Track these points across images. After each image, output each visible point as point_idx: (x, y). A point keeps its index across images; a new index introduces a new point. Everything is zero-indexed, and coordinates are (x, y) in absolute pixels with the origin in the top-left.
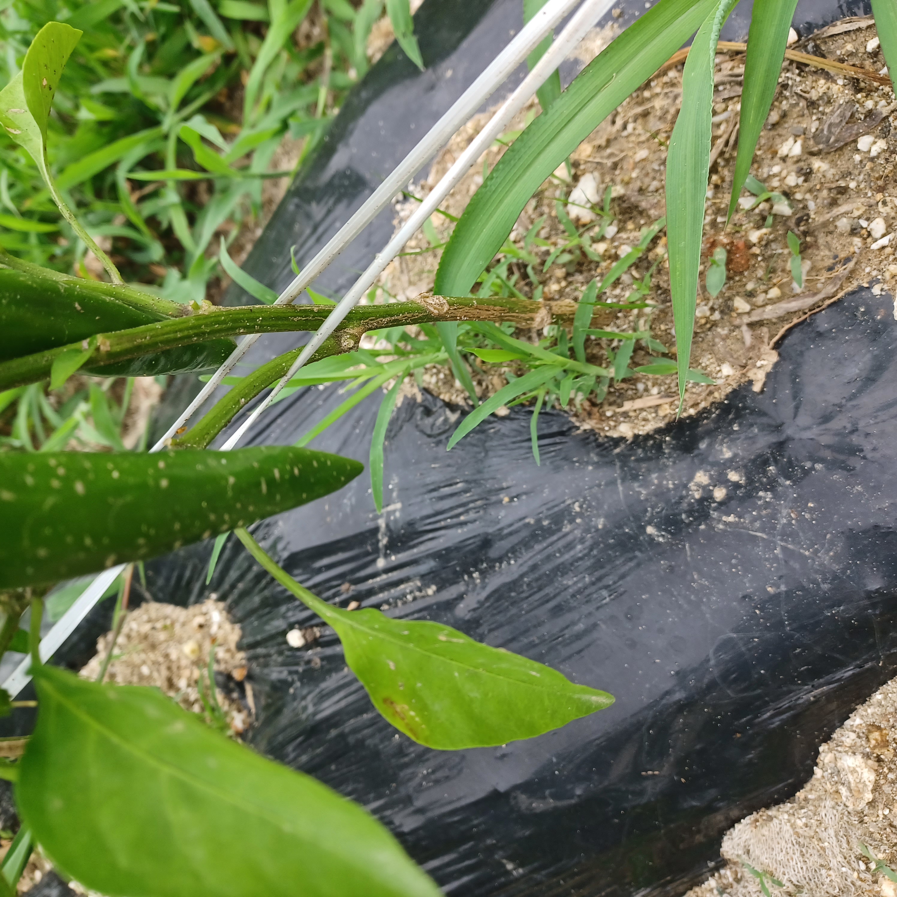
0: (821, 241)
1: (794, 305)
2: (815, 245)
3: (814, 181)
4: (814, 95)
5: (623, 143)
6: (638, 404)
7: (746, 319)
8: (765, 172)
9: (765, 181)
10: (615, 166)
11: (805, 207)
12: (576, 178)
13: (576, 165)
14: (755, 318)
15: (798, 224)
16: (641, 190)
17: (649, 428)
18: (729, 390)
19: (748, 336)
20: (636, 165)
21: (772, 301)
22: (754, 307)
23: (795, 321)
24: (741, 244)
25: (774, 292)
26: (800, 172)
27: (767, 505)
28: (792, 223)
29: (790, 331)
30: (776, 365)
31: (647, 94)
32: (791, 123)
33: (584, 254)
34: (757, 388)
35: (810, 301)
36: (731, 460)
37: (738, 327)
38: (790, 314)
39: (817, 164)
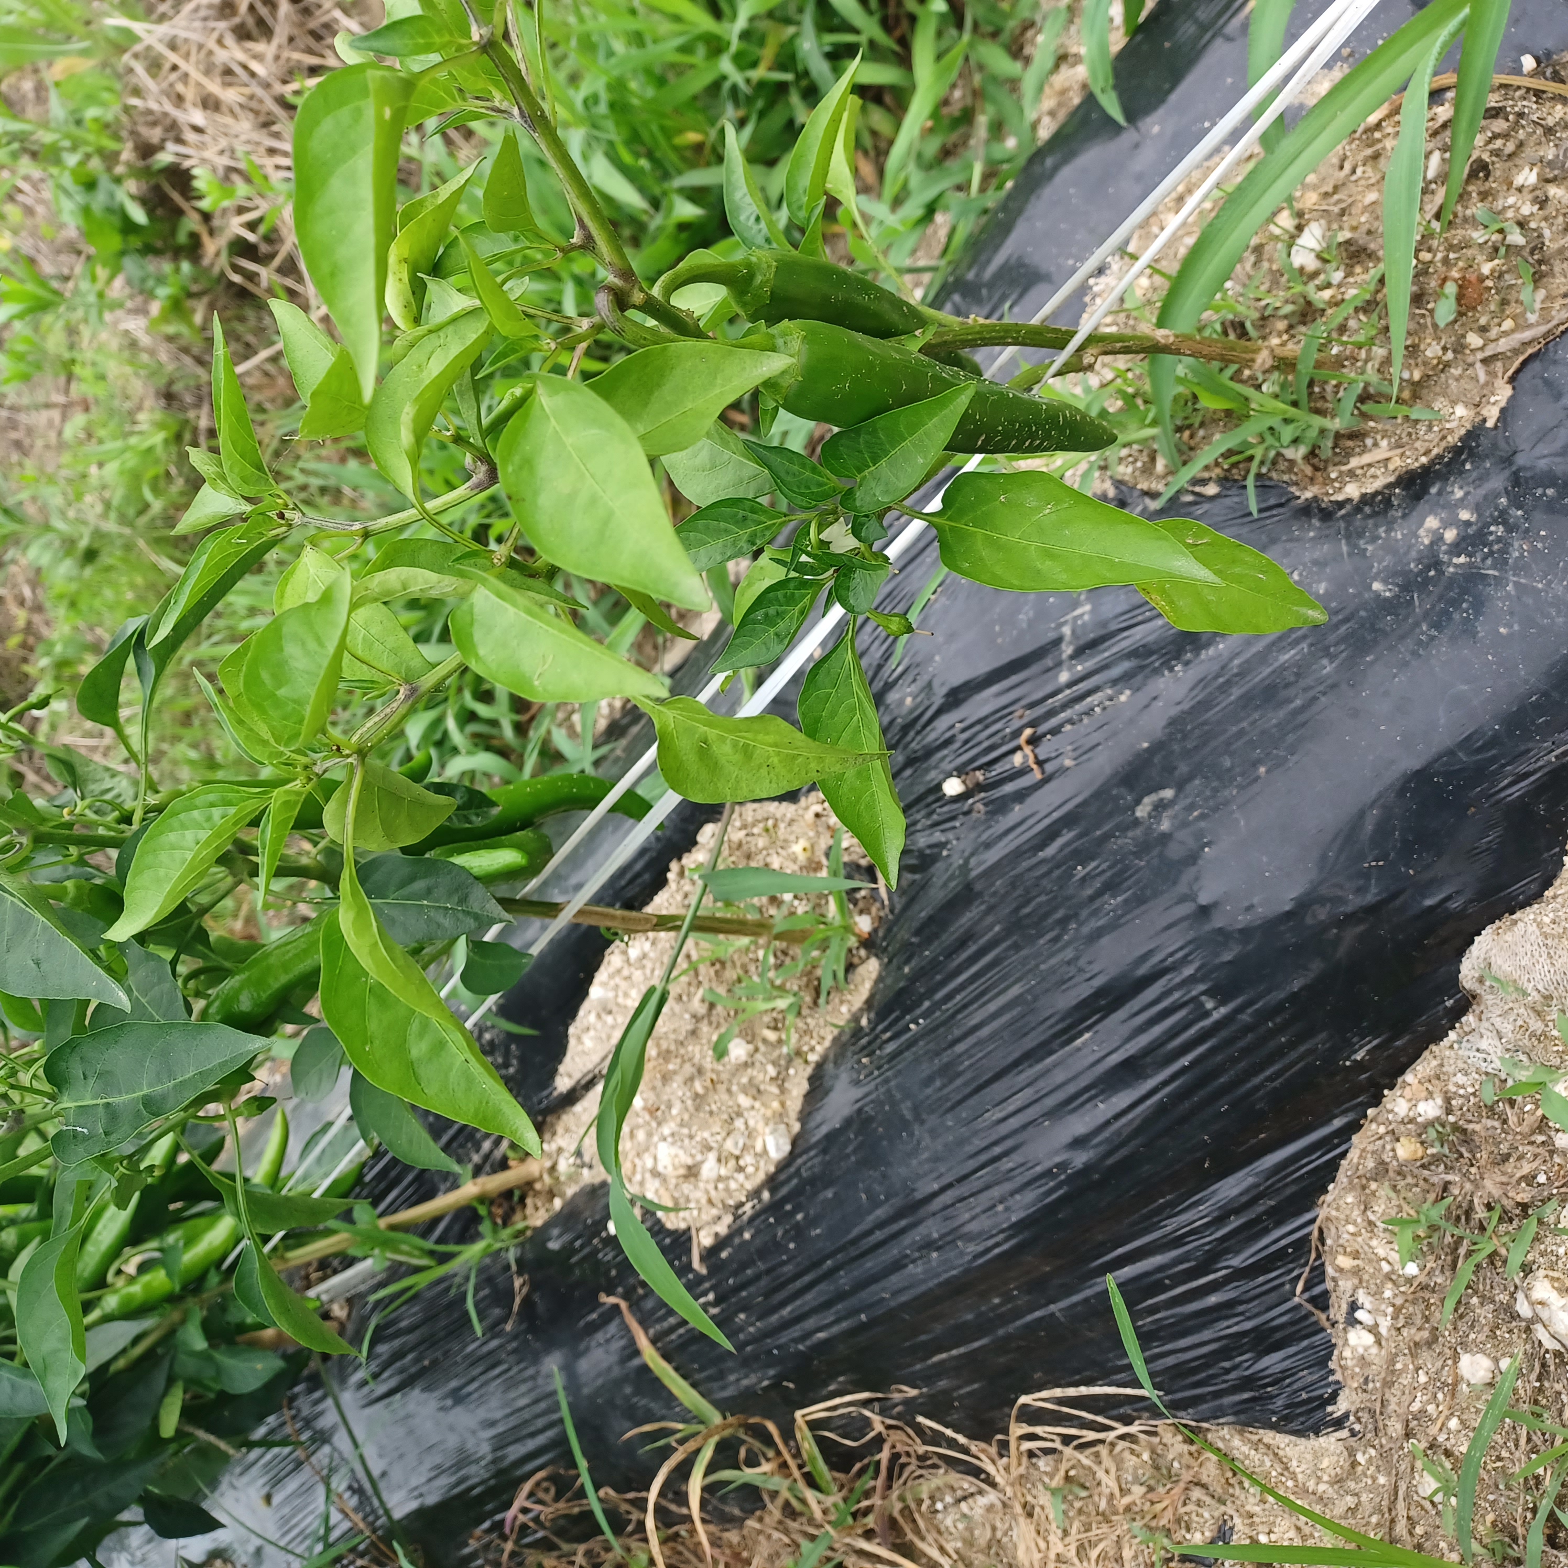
0: (1557, 269)
1: (1527, 335)
2: (1551, 273)
3: (1551, 209)
4: (1550, 121)
5: (1353, 188)
6: (1366, 459)
7: (1480, 355)
8: (1499, 205)
9: (1500, 213)
10: (1343, 212)
11: (1540, 236)
12: (1300, 228)
13: (1300, 214)
14: (1488, 352)
15: (1532, 253)
16: (1369, 232)
17: (1377, 484)
18: (1463, 431)
19: (1481, 372)
20: (1365, 209)
21: (1505, 334)
22: (1488, 342)
23: (1530, 351)
24: (1472, 277)
25: (1508, 324)
26: (1535, 200)
27: (1499, 540)
28: (1526, 253)
29: (1524, 364)
30: (1511, 400)
31: (1377, 135)
32: (1529, 152)
33: (1309, 303)
34: (1490, 424)
35: (1543, 329)
36: (1462, 500)
37: (1472, 365)
38: (1526, 344)
39: (1554, 191)
